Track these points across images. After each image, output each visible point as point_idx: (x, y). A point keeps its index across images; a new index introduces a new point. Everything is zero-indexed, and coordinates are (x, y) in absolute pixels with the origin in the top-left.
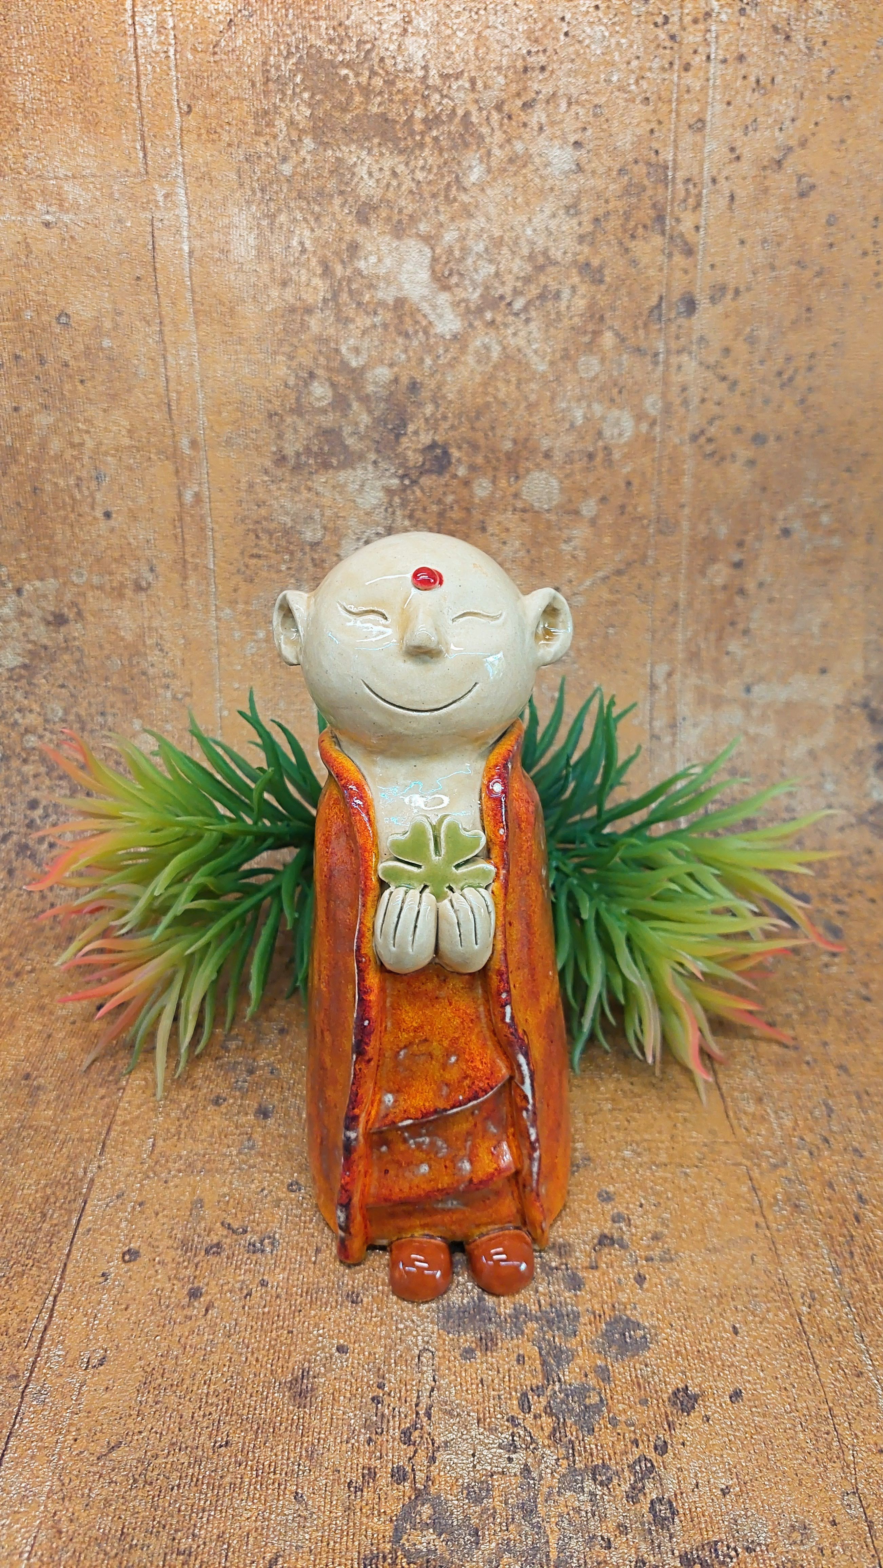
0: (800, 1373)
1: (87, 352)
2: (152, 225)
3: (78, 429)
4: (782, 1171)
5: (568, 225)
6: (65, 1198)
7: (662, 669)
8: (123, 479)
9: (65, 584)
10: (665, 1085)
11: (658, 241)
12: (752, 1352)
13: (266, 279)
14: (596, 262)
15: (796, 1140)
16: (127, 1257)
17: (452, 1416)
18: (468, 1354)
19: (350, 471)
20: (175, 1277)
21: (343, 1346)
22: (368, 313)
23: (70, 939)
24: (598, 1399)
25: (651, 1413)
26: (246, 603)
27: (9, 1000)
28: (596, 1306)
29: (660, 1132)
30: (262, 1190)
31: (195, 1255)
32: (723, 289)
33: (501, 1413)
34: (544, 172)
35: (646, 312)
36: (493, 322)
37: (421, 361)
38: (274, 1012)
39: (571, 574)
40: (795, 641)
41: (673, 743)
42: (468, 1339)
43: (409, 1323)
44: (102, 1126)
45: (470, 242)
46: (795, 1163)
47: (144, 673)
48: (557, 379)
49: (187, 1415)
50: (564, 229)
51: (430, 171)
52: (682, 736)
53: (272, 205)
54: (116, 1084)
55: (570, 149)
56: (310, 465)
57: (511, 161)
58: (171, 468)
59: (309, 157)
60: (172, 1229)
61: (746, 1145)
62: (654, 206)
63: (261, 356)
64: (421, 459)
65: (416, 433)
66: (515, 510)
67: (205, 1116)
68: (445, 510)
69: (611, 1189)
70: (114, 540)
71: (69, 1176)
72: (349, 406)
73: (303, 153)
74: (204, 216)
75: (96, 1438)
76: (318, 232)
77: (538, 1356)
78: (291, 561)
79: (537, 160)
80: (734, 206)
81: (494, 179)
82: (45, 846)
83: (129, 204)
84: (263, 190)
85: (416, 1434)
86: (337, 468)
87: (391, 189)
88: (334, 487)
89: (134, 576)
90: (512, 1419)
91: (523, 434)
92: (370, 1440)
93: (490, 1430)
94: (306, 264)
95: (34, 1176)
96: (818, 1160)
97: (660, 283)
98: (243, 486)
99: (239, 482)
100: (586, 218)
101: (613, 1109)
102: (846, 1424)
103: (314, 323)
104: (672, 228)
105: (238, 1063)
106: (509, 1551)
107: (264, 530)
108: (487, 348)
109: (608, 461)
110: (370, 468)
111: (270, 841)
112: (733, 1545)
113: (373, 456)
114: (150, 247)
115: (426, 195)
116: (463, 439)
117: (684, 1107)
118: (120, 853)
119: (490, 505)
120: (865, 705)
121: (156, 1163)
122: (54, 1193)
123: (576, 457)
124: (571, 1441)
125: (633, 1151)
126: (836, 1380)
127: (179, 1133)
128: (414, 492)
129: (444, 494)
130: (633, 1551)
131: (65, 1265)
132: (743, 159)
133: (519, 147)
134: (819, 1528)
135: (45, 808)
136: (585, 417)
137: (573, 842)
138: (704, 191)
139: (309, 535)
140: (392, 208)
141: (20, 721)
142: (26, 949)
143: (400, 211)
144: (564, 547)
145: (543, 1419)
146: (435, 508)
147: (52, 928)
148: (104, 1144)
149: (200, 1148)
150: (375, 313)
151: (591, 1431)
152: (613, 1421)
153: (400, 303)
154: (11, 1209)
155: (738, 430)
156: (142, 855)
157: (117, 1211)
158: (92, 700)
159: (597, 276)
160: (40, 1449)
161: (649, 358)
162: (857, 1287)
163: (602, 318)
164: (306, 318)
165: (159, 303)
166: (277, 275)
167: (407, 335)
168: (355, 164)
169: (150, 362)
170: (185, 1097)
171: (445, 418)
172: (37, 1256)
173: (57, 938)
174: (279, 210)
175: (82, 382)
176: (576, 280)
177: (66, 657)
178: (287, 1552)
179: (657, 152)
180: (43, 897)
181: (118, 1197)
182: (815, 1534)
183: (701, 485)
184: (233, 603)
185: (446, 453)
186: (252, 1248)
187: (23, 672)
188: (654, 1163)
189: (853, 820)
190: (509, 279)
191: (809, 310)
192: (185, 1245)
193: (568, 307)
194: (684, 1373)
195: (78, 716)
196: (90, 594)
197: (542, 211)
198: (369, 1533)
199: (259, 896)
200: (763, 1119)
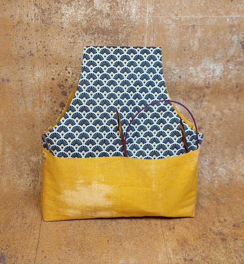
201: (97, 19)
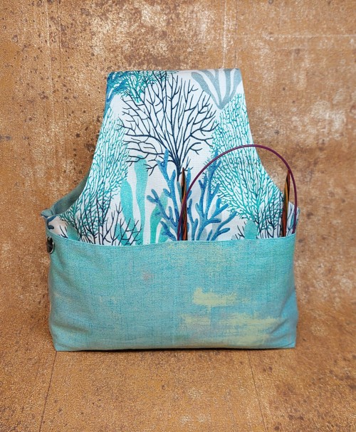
201: (147, 40)
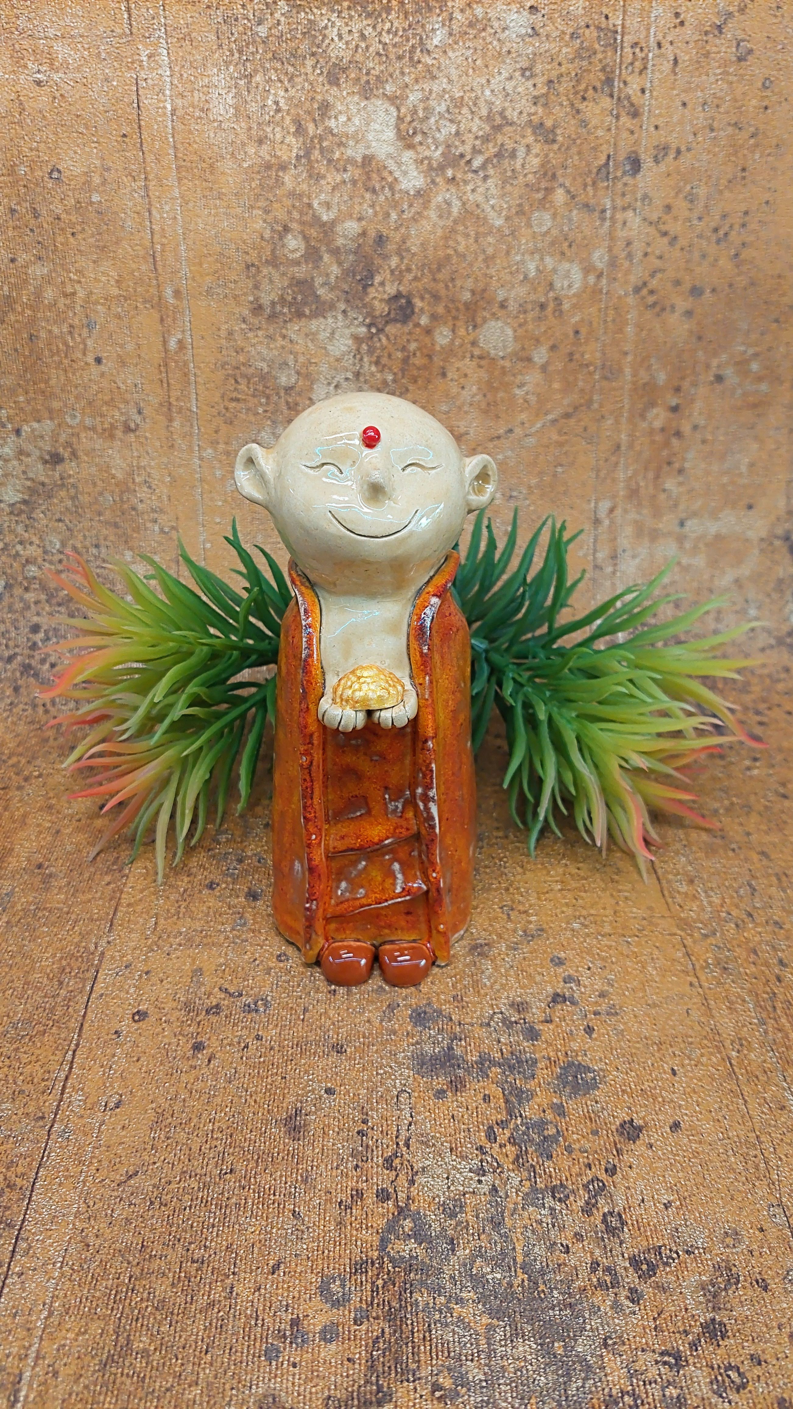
0: (731, 1108)
1: (78, 205)
2: (137, 83)
3: (70, 280)
4: (712, 940)
5: (524, 87)
6: (79, 968)
7: (605, 506)
8: (112, 327)
9: (59, 425)
10: (607, 869)
11: (606, 102)
12: (688, 1090)
13: (243, 137)
14: (549, 123)
15: (724, 915)
16: (137, 1018)
17: (428, 1146)
18: (440, 1094)
19: (322, 320)
20: (180, 1034)
21: (330, 1089)
22: (338, 170)
23: (73, 748)
24: (555, 1130)
25: (602, 1142)
26: (226, 443)
27: (20, 801)
28: (551, 1054)
29: (604, 908)
30: (255, 960)
31: (197, 1015)
32: (666, 148)
33: (471, 1143)
34: (503, 36)
35: (595, 170)
36: (453, 179)
37: (387, 215)
38: (259, 810)
39: (523, 416)
40: (725, 480)
41: (614, 573)
42: (440, 1082)
43: (388, 1069)
44: (109, 908)
45: (432, 103)
46: (723, 934)
47: (134, 509)
48: (512, 233)
49: (195, 1148)
50: (520, 89)
51: (396, 34)
52: (622, 567)
53: (248, 64)
54: (120, 871)
55: (525, 13)
56: (284, 314)
57: (471, 25)
58: (157, 316)
59: (283, 19)
60: (176, 993)
61: (681, 919)
62: (603, 70)
63: (239, 210)
64: (386, 309)
65: (382, 284)
66: (472, 356)
67: (201, 899)
68: (408, 357)
69: (562, 955)
70: (105, 384)
71: (82, 950)
72: (321, 258)
73: (277, 15)
74: (185, 75)
75: (115, 1168)
76: (292, 92)
77: (501, 1096)
78: (267, 404)
79: (496, 24)
80: (677, 70)
81: (456, 43)
82: (47, 666)
83: (115, 64)
84: (240, 52)
85: (397, 1161)
86: (310, 317)
87: (360, 50)
88: (307, 335)
89: (123, 418)
90: (481, 1148)
91: (481, 285)
92: (357, 1166)
93: (462, 1157)
94: (280, 124)
95: (50, 950)
96: (743, 931)
97: (608, 142)
98: (223, 333)
99: (219, 330)
100: (540, 80)
101: (562, 890)
102: (772, 1150)
103: (287, 179)
104: (620, 90)
105: (229, 853)
106: (481, 1256)
107: (244, 376)
108: (449, 204)
109: (559, 312)
110: (340, 317)
111: (254, 657)
112: (674, 1249)
113: (342, 306)
114: (135, 105)
115: (392, 56)
116: (425, 289)
117: (625, 888)
118: (117, 667)
119: (449, 352)
120: (787, 539)
121: (159, 938)
122: (69, 964)
123: (529, 307)
124: (532, 1166)
125: (582, 924)
126: (763, 1112)
127: (179, 912)
128: (380, 340)
129: (408, 341)
130: (588, 1255)
131: (82, 1025)
132: (686, 23)
133: (479, 11)
134: (749, 1234)
135: (46, 632)
136: (538, 269)
137: (526, 658)
138: (651, 55)
139: (284, 380)
140: (360, 69)
141: (22, 552)
142: (33, 758)
143: (368, 74)
144: (517, 391)
145: (508, 1147)
146: (399, 355)
147: (55, 739)
148: (112, 922)
149: (198, 925)
150: (345, 170)
151: (550, 1157)
152: (569, 1149)
153: (368, 160)
154: (31, 978)
155: (677, 283)
156: (137, 670)
157: (127, 978)
158: (87, 533)
159: (551, 136)
160: (66, 1178)
161: (597, 214)
162: (780, 1035)
163: (554, 176)
164: (281, 174)
165: (144, 159)
166: (254, 132)
167: (374, 191)
168: (326, 27)
169: (136, 215)
170: (183, 883)
171: (409, 270)
172: (56, 1018)
173: (61, 747)
174: (256, 71)
175: (73, 234)
176: (530, 139)
177: (63, 493)
178: (288, 1260)
179: (607, 17)
180: (46, 712)
181: (126, 967)
182: (746, 1239)
183: (644, 334)
184: (214, 443)
185: (409, 302)
186: (248, 1009)
187: (23, 507)
188: (599, 934)
189: (773, 641)
190: (469, 138)
191: (744, 170)
192: (188, 1007)
193: (523, 166)
194: (629, 1108)
195: (74, 548)
196: (83, 435)
197: (500, 73)
198: (359, 1243)
199: (243, 707)
200: (695, 897)
